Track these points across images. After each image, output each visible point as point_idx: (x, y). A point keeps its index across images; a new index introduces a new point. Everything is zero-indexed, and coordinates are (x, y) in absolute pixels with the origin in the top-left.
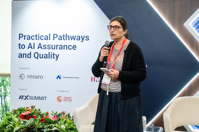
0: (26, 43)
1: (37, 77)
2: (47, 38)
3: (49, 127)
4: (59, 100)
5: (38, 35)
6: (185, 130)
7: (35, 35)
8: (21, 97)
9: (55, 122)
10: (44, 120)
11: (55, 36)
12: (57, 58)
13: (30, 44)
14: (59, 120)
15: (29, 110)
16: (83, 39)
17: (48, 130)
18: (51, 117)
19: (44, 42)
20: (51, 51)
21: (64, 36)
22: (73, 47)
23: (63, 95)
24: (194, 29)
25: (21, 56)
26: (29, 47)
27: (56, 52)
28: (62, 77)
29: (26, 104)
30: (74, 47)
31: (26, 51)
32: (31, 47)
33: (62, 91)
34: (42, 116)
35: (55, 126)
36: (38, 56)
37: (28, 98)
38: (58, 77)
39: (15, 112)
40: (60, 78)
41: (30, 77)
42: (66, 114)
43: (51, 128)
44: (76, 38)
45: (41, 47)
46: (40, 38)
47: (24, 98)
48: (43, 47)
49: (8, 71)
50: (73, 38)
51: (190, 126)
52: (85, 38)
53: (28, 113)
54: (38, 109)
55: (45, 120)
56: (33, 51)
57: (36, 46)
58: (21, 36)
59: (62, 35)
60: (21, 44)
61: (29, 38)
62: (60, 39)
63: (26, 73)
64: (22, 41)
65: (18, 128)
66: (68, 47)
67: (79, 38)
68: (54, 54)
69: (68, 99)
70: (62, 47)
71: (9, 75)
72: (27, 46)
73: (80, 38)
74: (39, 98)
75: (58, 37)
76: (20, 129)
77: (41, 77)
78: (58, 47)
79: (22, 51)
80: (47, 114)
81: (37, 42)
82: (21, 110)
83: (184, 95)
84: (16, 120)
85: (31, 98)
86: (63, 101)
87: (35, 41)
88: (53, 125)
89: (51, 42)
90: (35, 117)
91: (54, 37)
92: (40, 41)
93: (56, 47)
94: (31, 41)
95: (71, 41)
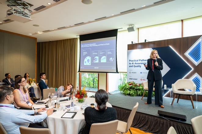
0: (131, 62)
1: (135, 73)
2: (137, 61)
4: (141, 80)
6: (185, 91)
8: (130, 79)
9: (139, 86)
12: (141, 67)
15: (131, 83)
18: (138, 85)
19: (136, 62)
20: (139, 65)
22: (145, 63)
23: (142, 78)
25: (130, 66)
29: (131, 81)
31: (131, 65)
36: (135, 66)
40: (141, 73)
41: (132, 73)
43: (137, 88)
46: (135, 61)
49: (126, 71)
54: (134, 82)
55: (136, 86)
56: (133, 65)
58: (130, 60)
61: (132, 61)
62: (141, 61)
63: (131, 71)
70: (142, 64)
71: (126, 73)
74: (135, 79)
81: (134, 62)
82: (129, 82)
83: (185, 78)
84: (128, 85)
85: (133, 79)
89: (139, 62)
90: (133, 85)
91: (139, 60)
92: (135, 62)
93: (140, 64)
94: (133, 62)
95: (145, 61)
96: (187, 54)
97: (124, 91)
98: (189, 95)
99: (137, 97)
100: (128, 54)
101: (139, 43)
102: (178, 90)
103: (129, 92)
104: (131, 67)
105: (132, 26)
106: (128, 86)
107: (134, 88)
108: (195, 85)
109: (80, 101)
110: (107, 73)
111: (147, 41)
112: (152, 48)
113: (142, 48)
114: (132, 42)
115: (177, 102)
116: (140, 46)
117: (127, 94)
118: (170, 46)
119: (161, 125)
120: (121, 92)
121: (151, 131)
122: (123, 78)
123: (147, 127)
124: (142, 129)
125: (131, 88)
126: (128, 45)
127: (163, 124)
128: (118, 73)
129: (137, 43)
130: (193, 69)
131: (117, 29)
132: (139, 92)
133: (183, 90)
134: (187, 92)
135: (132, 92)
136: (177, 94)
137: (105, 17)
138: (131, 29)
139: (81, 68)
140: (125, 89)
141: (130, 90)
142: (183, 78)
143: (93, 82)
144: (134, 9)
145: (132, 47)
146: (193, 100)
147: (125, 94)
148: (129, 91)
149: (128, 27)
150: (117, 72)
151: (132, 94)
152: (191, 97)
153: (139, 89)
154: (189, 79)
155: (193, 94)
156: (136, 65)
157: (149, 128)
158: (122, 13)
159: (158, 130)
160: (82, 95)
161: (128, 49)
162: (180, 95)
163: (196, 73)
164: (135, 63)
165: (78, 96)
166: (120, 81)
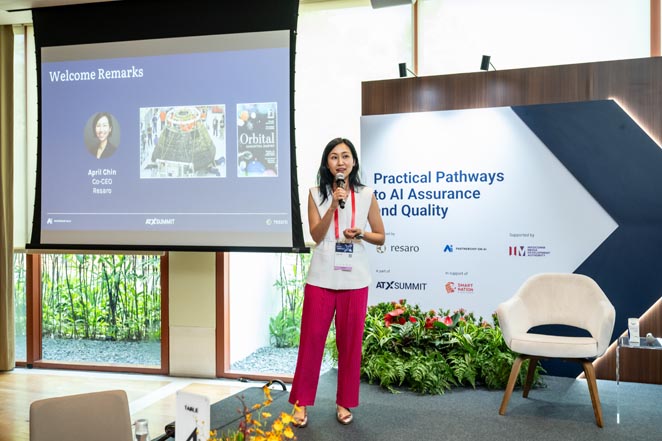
0: (388, 189)
1: (409, 249)
2: (426, 179)
3: (443, 337)
4: (449, 288)
5: (408, 174)
7: (402, 175)
8: (380, 285)
9: (449, 329)
10: (431, 325)
11: (441, 175)
12: (445, 214)
13: (395, 190)
14: (457, 325)
15: (399, 308)
16: (492, 179)
17: (442, 342)
18: (442, 320)
19: (419, 188)
20: (433, 201)
21: (456, 174)
22: (474, 195)
23: (457, 280)
26: (392, 196)
27: (443, 203)
28: (454, 248)
30: (476, 195)
31: (388, 203)
32: (397, 196)
33: (454, 274)
34: (423, 317)
35: (454, 337)
36: (410, 212)
37: (393, 285)
38: (447, 247)
39: (374, 311)
40: (450, 250)
41: (396, 248)
42: (466, 314)
43: (447, 339)
44: (479, 177)
45: (415, 196)
46: (413, 179)
47: (386, 285)
48: (417, 196)
50: (474, 178)
52: (496, 177)
53: (400, 312)
54: (413, 306)
56: (400, 203)
58: (377, 178)
59: (453, 174)
60: (379, 192)
61: (393, 180)
62: (450, 179)
65: (387, 339)
66: (464, 195)
67: (484, 178)
68: (438, 208)
69: (467, 288)
70: (452, 195)
72: (388, 196)
73: (486, 177)
74: (412, 286)
75: (445, 177)
76: (390, 341)
77: (416, 249)
78: (446, 195)
80: (432, 314)
81: (407, 188)
82: (383, 307)
84: (380, 324)
85: (398, 286)
86: (456, 290)
87: (403, 185)
88: (450, 334)
89: (434, 186)
90: (413, 320)
91: (438, 178)
92: (412, 185)
93: (441, 195)
94: (396, 186)
95: (469, 183)
100: (368, 138)
103: (400, 367)
107: (425, 345)
110: (220, 251)
111: (492, 67)
112: (513, 108)
116: (428, 95)
117: (396, 383)
118: (617, 101)
125: (407, 342)
126: (367, 87)
128: (307, 250)
132: (461, 366)
135: (421, 367)
139: (47, 221)
141: (406, 357)
143: (113, 305)
148: (398, 361)
150: (299, 246)
151: (425, 377)
153: (461, 350)
161: (367, 110)
164: (412, 194)
166: (276, 292)
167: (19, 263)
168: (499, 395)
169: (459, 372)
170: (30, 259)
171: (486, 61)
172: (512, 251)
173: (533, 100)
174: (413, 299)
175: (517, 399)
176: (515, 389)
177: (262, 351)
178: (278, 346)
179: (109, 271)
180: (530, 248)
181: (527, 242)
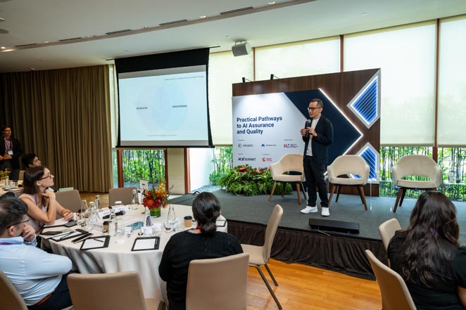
0: (242, 123)
1: (249, 146)
2: (255, 120)
4: (264, 160)
5: (249, 118)
7: (247, 118)
8: (240, 159)
9: (260, 174)
11: (260, 118)
12: (262, 133)
14: (263, 172)
17: (255, 178)
18: (258, 171)
19: (253, 123)
20: (257, 128)
21: (265, 118)
23: (266, 157)
24: (354, 109)
25: (239, 132)
26: (243, 126)
27: (261, 128)
29: (243, 163)
30: (272, 125)
31: (242, 129)
32: (245, 126)
33: (265, 155)
34: (252, 170)
35: (260, 176)
36: (250, 132)
37: (244, 159)
39: (236, 168)
40: (264, 146)
41: (245, 146)
42: (268, 169)
43: (257, 177)
45: (251, 126)
46: (250, 120)
47: (242, 159)
49: (231, 143)
50: (271, 119)
51: (351, 175)
52: (279, 119)
53: (244, 168)
54: (250, 166)
55: (254, 173)
56: (246, 129)
57: (248, 126)
58: (238, 119)
60: (239, 125)
61: (244, 120)
63: (242, 143)
64: (239, 123)
66: (268, 125)
67: (275, 119)
68: (259, 130)
69: (269, 160)
70: (264, 126)
71: (232, 145)
74: (251, 159)
75: (262, 119)
76: (238, 178)
77: (252, 146)
78: (262, 125)
79: (240, 129)
80: (256, 169)
81: (248, 123)
82: (239, 167)
83: (349, 153)
84: (236, 173)
85: (246, 159)
86: (266, 161)
87: (247, 122)
89: (258, 122)
90: (248, 171)
92: (250, 122)
93: (260, 126)
94: (245, 123)
95: (270, 121)
96: (352, 105)
97: (229, 186)
98: (358, 186)
99: (258, 196)
100: (234, 104)
101: (256, 80)
102: (338, 177)
103: (240, 187)
104: (241, 134)
105: (243, 43)
106: (237, 175)
107: (250, 179)
108: (367, 166)
109: (152, 214)
110: (185, 147)
111: (274, 78)
112: (286, 94)
113: (263, 92)
114: (244, 79)
115: (337, 201)
116: (258, 88)
117: (238, 192)
118: (321, 90)
119: (315, 245)
120: (224, 188)
121: (298, 258)
122: (218, 158)
123: (288, 252)
124: (278, 257)
125: (244, 178)
126: (234, 86)
127: (318, 244)
128: (213, 147)
129: (253, 80)
130: (362, 135)
131: (209, 49)
132: (262, 187)
133: (345, 176)
134: (353, 180)
135: (247, 187)
136: (336, 185)
137: (185, 20)
138: (239, 50)
140: (231, 182)
141: (243, 184)
142: (344, 155)
143: (151, 170)
144: (252, 8)
145: (241, 89)
146: (365, 195)
147: (232, 192)
148: (240, 185)
149: (233, 44)
150: (211, 145)
151: (248, 190)
152: (362, 188)
153: (262, 181)
154: (356, 155)
155: (365, 183)
156: (251, 129)
157: (292, 254)
158: (225, 15)
159: (308, 256)
160: (159, 201)
161: (234, 94)
162: (340, 186)
163: (368, 143)
165: (151, 202)
166: (212, 164)
167: (114, 154)
168: (268, 196)
169: (261, 189)
170: (118, 151)
171: (272, 76)
172: (285, 146)
173: (292, 90)
174: (251, 164)
175: (279, 197)
176: (274, 194)
177: (205, 186)
178: (213, 185)
179: (149, 156)
180: (291, 145)
181: (290, 143)
